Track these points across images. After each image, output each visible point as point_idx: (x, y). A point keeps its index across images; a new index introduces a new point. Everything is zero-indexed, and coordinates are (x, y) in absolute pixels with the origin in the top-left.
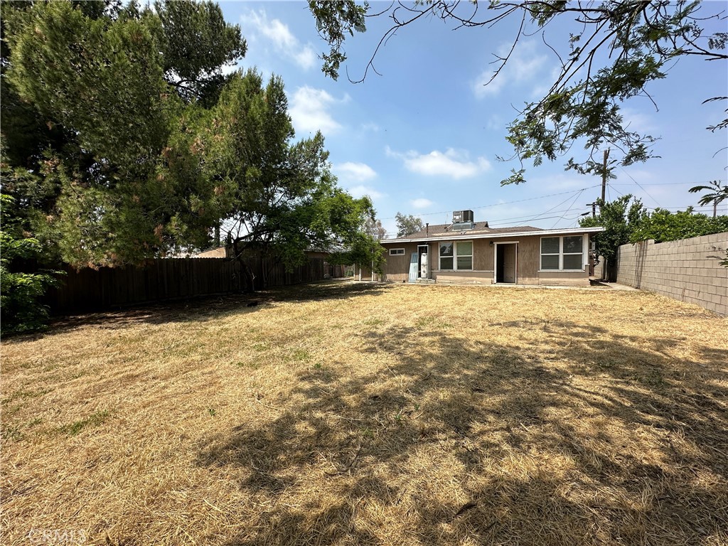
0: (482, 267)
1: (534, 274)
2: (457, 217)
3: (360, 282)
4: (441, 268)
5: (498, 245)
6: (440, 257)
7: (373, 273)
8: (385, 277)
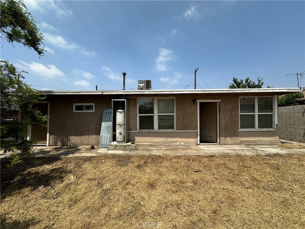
0: (186, 126)
1: (234, 134)
2: (141, 85)
4: (140, 128)
5: (200, 103)
6: (138, 115)
7: (48, 135)
8: (67, 140)
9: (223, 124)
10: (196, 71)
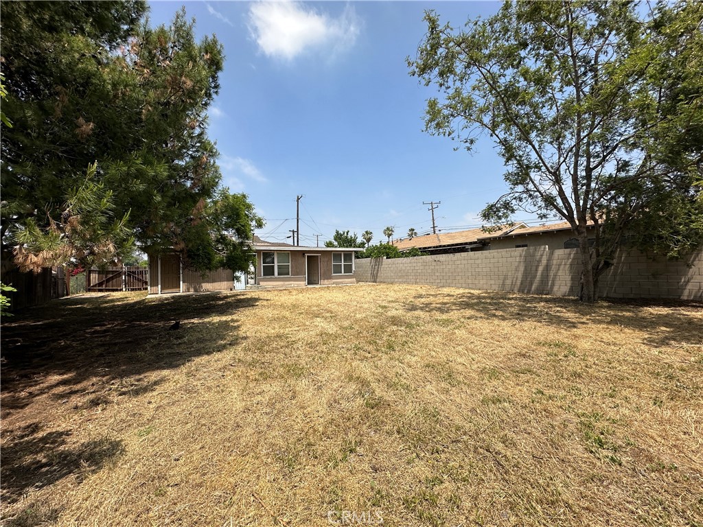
0: (297, 273)
1: (330, 278)
3: (159, 295)
4: (264, 275)
5: (308, 256)
6: (262, 265)
7: (181, 282)
8: (199, 287)
9: (322, 271)
10: (298, 199)
